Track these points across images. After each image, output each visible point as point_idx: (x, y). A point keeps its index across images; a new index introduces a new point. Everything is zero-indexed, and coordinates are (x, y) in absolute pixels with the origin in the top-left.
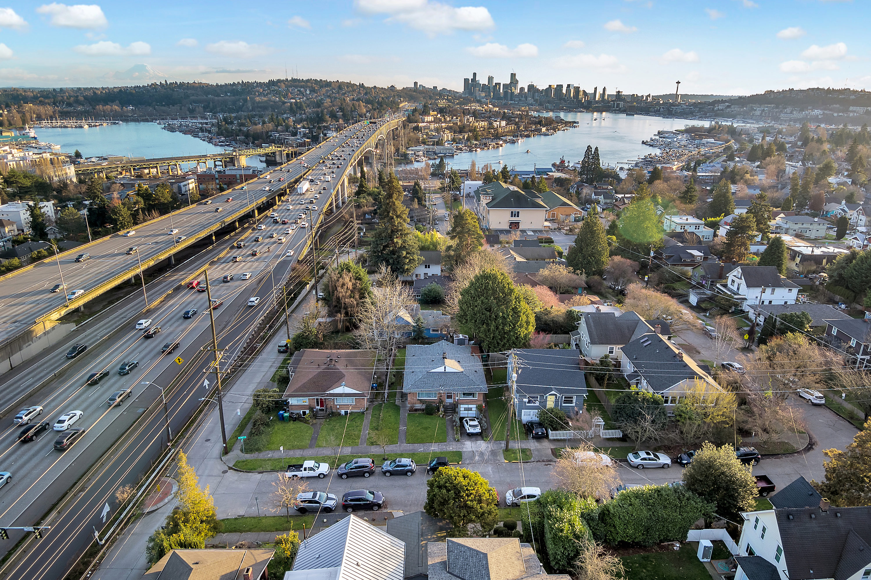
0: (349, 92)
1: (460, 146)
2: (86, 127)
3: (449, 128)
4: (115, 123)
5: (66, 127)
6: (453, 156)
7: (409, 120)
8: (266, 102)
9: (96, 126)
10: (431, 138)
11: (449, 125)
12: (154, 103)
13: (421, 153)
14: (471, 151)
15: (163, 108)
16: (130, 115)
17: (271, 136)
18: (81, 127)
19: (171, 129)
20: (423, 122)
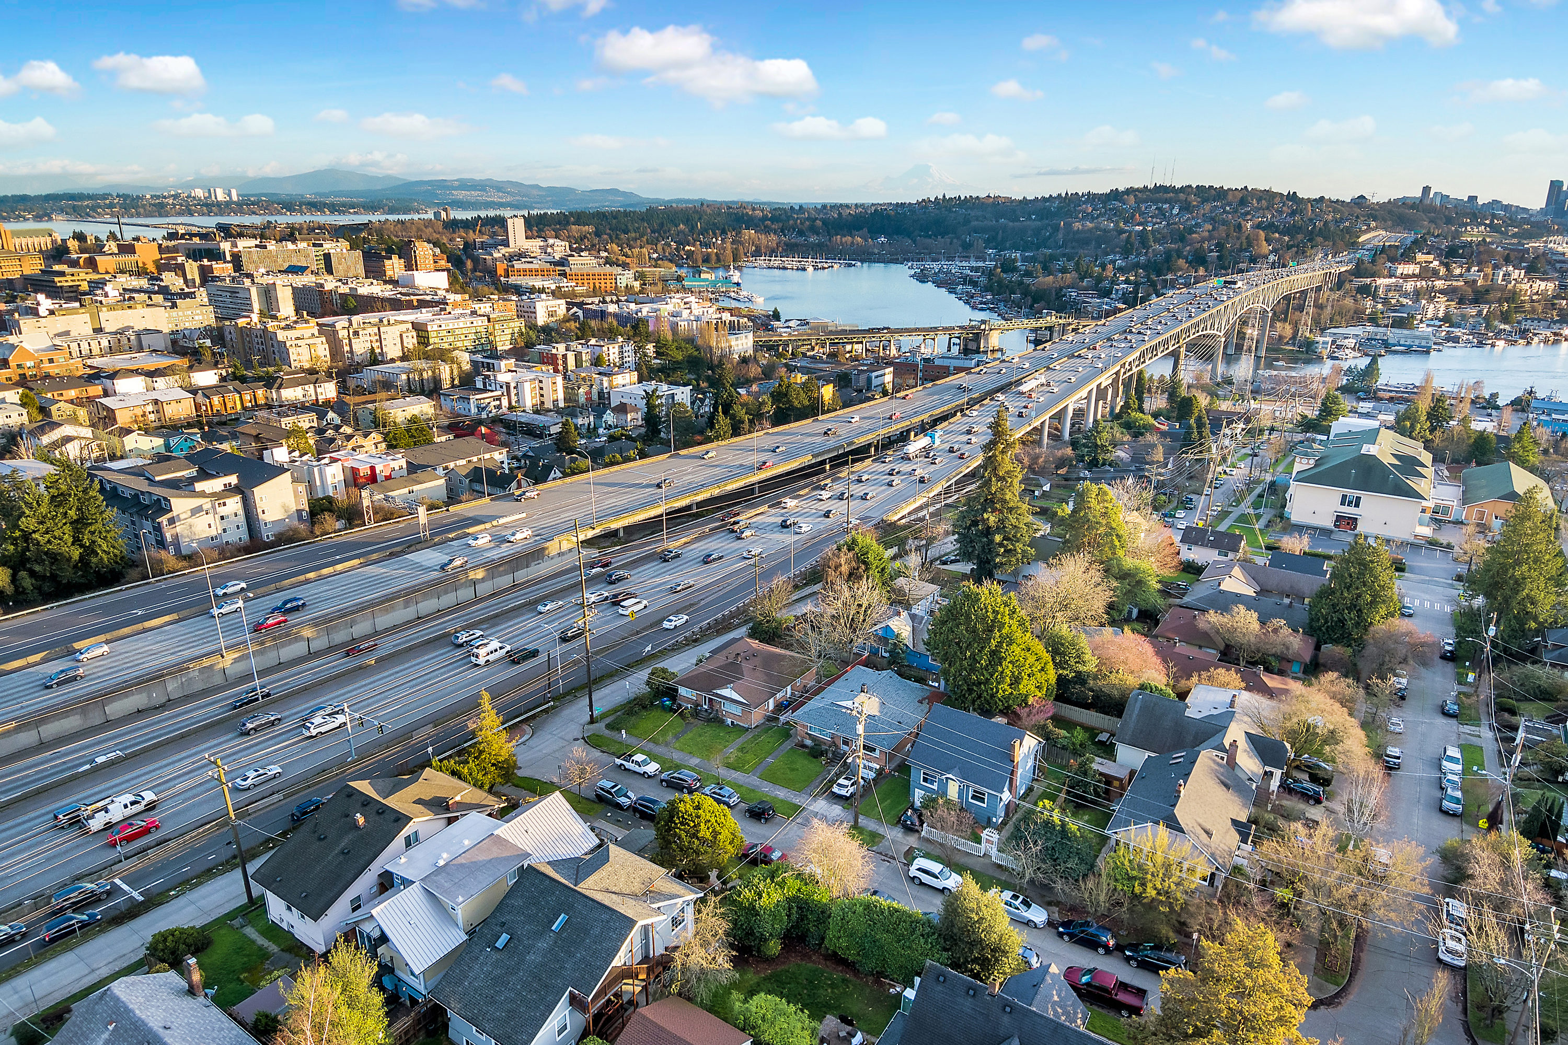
0: (1258, 209)
1: (1457, 332)
2: (811, 269)
3: (1448, 292)
4: (850, 265)
5: (785, 268)
6: (1428, 352)
7: (1358, 271)
8: (1090, 230)
9: (824, 268)
10: (1395, 311)
11: (1455, 283)
12: (917, 233)
13: (1351, 342)
14: (1480, 344)
15: (928, 241)
16: (876, 251)
17: (1065, 296)
18: (804, 269)
19: (922, 278)
20: (1390, 277)
